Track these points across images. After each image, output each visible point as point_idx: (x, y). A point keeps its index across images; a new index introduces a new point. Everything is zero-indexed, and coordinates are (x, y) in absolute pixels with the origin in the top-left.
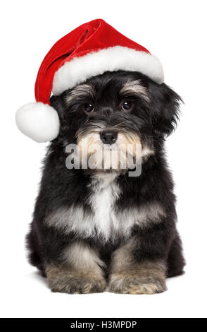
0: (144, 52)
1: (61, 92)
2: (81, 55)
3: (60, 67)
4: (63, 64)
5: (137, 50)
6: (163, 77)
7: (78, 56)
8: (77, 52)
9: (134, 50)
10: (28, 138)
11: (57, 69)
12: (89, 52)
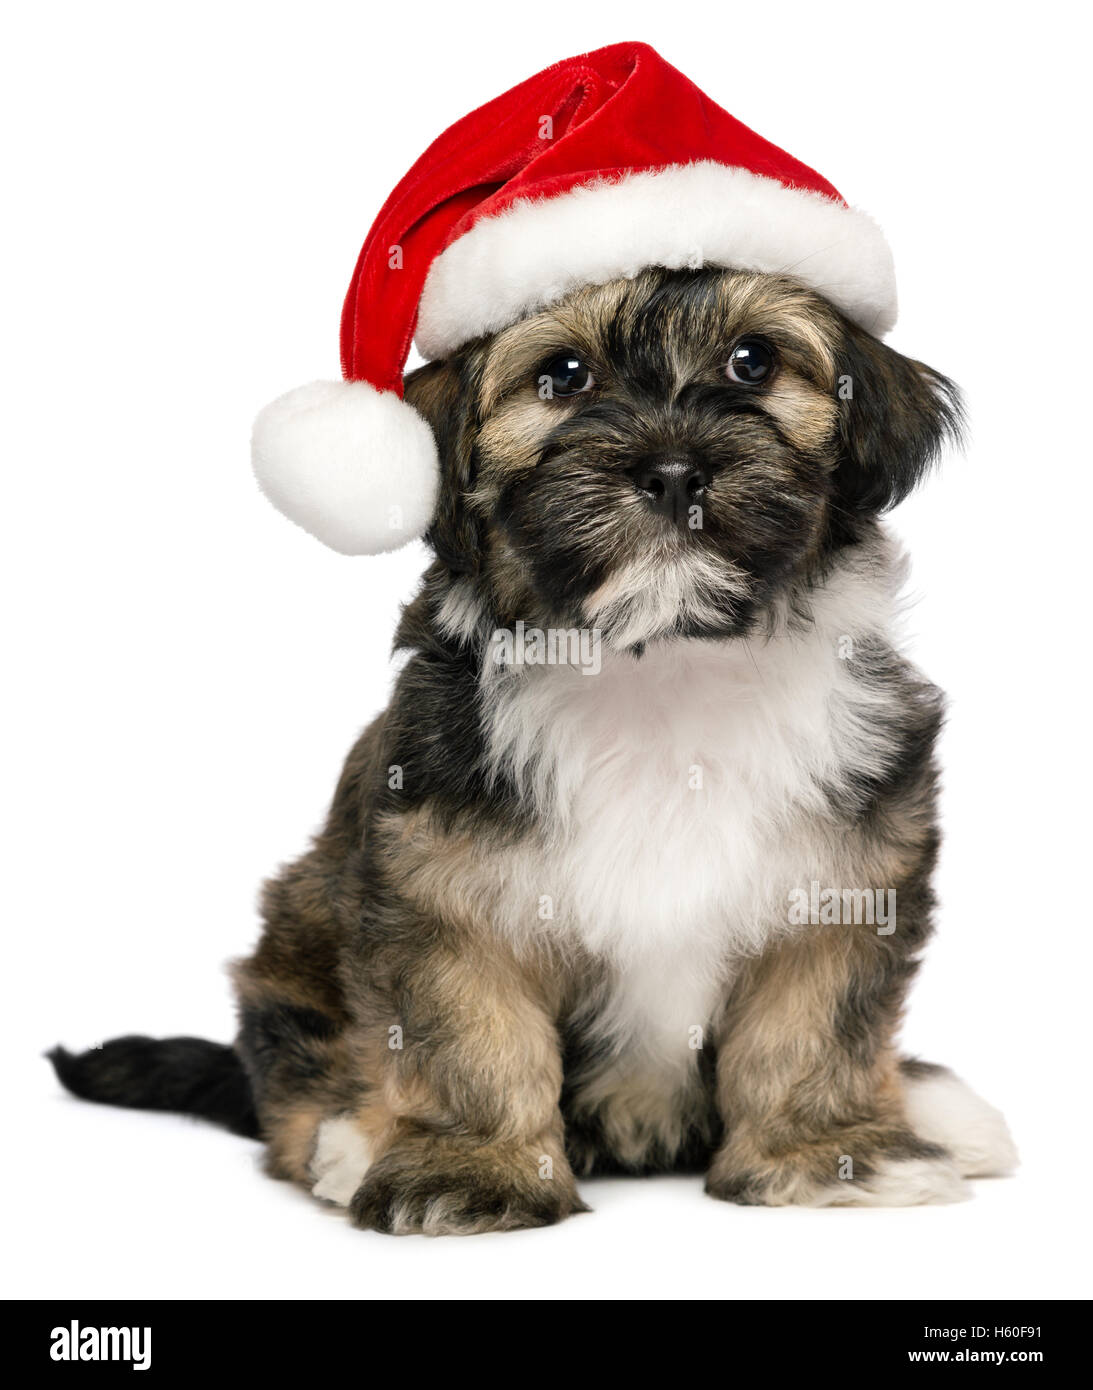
0: (817, 195)
1: (454, 345)
2: (550, 192)
3: (456, 237)
4: (469, 227)
5: (786, 183)
6: (893, 303)
7: (533, 195)
8: (531, 177)
9: (777, 184)
10: (300, 530)
11: (440, 246)
12: (580, 181)
